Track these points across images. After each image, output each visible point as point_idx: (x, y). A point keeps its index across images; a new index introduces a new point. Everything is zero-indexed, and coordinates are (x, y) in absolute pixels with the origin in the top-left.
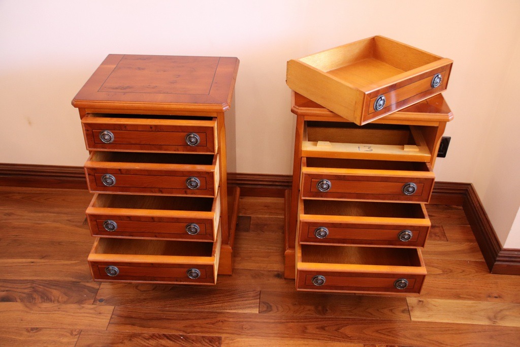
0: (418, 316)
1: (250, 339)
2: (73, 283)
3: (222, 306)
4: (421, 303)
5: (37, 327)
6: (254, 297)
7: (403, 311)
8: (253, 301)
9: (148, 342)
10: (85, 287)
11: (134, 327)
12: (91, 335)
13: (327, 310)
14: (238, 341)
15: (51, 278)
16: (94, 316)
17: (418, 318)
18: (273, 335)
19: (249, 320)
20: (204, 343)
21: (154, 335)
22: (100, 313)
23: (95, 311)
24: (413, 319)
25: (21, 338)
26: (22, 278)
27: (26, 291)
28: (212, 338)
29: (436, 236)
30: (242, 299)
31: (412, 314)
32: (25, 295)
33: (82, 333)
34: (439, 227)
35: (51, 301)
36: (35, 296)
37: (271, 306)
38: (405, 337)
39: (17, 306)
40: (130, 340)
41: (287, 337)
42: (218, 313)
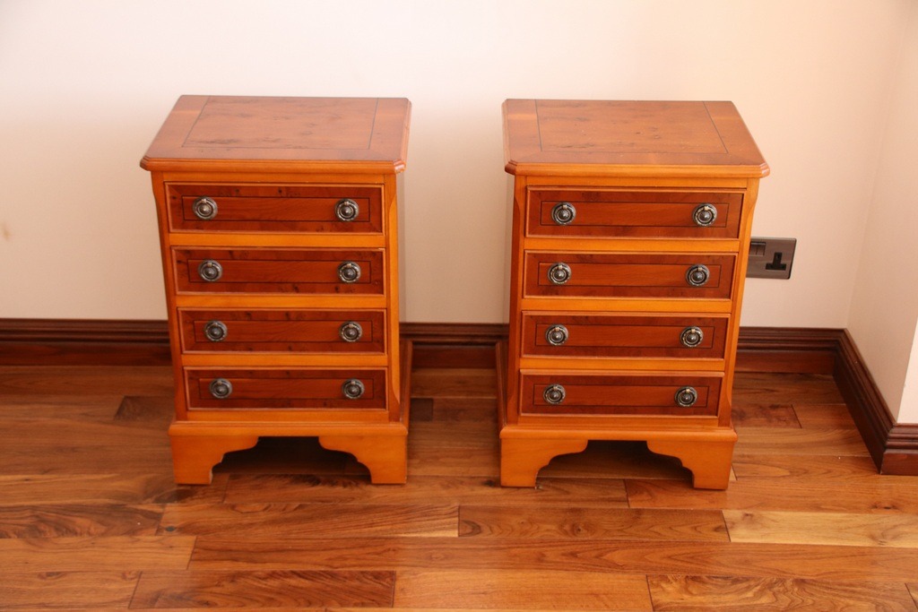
0: (742, 536)
1: (446, 573)
2: (113, 507)
3: (391, 529)
4: (749, 517)
5: (58, 571)
6: (450, 515)
7: (717, 529)
8: (448, 520)
9: (264, 582)
10: (137, 511)
11: (236, 563)
12: (159, 577)
13: (579, 530)
14: (426, 576)
15: (69, 502)
16: (161, 551)
17: (743, 537)
18: (485, 566)
19: (443, 546)
20: (366, 580)
21: (274, 573)
22: (171, 547)
23: (163, 544)
24: (733, 540)
25: (32, 588)
26: (11, 504)
27: (22, 522)
28: (380, 573)
29: (779, 420)
30: (426, 518)
31: (731, 532)
32: (24, 528)
33: (143, 575)
34: (786, 407)
35: (76, 534)
36: (42, 527)
37: (479, 527)
38: (719, 564)
39: (14, 543)
40: (232, 581)
41: (512, 568)
42: (386, 538)
